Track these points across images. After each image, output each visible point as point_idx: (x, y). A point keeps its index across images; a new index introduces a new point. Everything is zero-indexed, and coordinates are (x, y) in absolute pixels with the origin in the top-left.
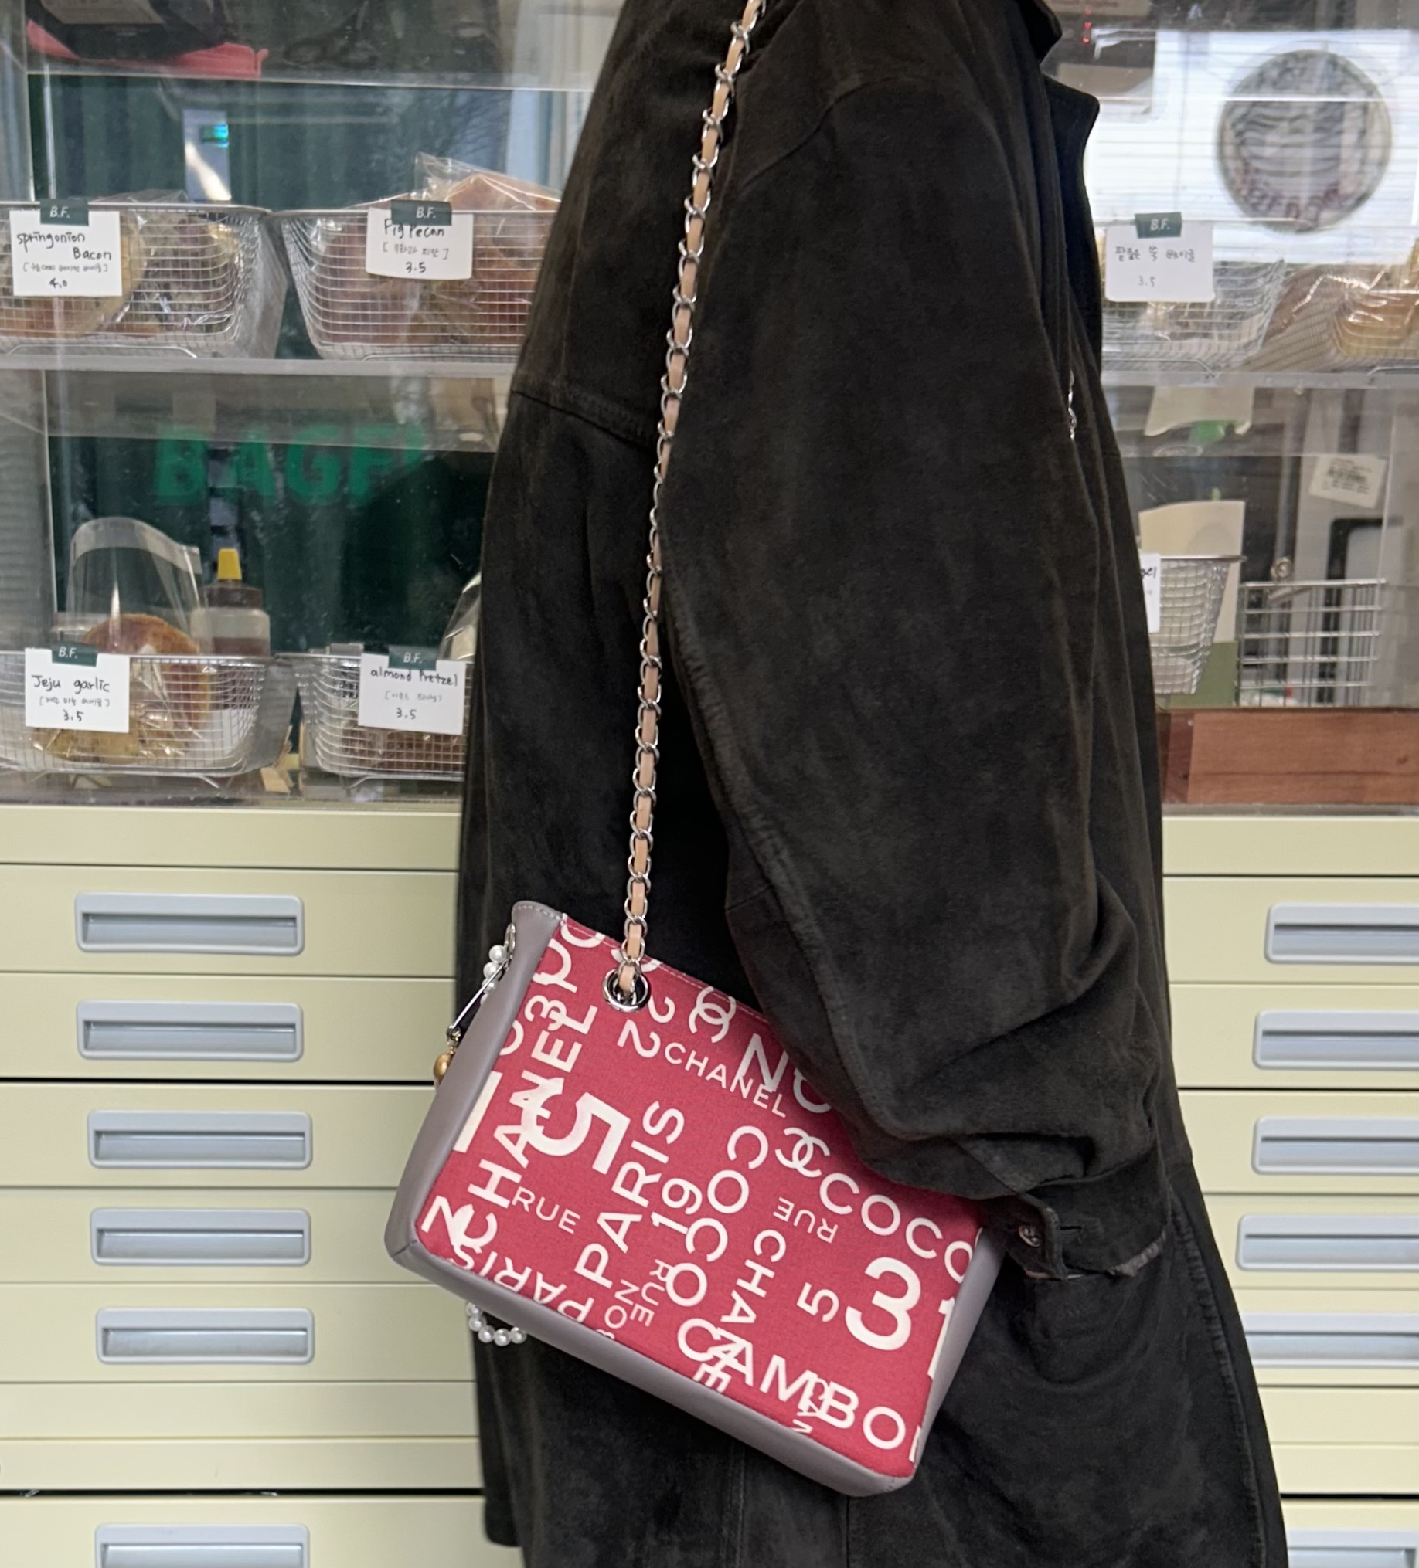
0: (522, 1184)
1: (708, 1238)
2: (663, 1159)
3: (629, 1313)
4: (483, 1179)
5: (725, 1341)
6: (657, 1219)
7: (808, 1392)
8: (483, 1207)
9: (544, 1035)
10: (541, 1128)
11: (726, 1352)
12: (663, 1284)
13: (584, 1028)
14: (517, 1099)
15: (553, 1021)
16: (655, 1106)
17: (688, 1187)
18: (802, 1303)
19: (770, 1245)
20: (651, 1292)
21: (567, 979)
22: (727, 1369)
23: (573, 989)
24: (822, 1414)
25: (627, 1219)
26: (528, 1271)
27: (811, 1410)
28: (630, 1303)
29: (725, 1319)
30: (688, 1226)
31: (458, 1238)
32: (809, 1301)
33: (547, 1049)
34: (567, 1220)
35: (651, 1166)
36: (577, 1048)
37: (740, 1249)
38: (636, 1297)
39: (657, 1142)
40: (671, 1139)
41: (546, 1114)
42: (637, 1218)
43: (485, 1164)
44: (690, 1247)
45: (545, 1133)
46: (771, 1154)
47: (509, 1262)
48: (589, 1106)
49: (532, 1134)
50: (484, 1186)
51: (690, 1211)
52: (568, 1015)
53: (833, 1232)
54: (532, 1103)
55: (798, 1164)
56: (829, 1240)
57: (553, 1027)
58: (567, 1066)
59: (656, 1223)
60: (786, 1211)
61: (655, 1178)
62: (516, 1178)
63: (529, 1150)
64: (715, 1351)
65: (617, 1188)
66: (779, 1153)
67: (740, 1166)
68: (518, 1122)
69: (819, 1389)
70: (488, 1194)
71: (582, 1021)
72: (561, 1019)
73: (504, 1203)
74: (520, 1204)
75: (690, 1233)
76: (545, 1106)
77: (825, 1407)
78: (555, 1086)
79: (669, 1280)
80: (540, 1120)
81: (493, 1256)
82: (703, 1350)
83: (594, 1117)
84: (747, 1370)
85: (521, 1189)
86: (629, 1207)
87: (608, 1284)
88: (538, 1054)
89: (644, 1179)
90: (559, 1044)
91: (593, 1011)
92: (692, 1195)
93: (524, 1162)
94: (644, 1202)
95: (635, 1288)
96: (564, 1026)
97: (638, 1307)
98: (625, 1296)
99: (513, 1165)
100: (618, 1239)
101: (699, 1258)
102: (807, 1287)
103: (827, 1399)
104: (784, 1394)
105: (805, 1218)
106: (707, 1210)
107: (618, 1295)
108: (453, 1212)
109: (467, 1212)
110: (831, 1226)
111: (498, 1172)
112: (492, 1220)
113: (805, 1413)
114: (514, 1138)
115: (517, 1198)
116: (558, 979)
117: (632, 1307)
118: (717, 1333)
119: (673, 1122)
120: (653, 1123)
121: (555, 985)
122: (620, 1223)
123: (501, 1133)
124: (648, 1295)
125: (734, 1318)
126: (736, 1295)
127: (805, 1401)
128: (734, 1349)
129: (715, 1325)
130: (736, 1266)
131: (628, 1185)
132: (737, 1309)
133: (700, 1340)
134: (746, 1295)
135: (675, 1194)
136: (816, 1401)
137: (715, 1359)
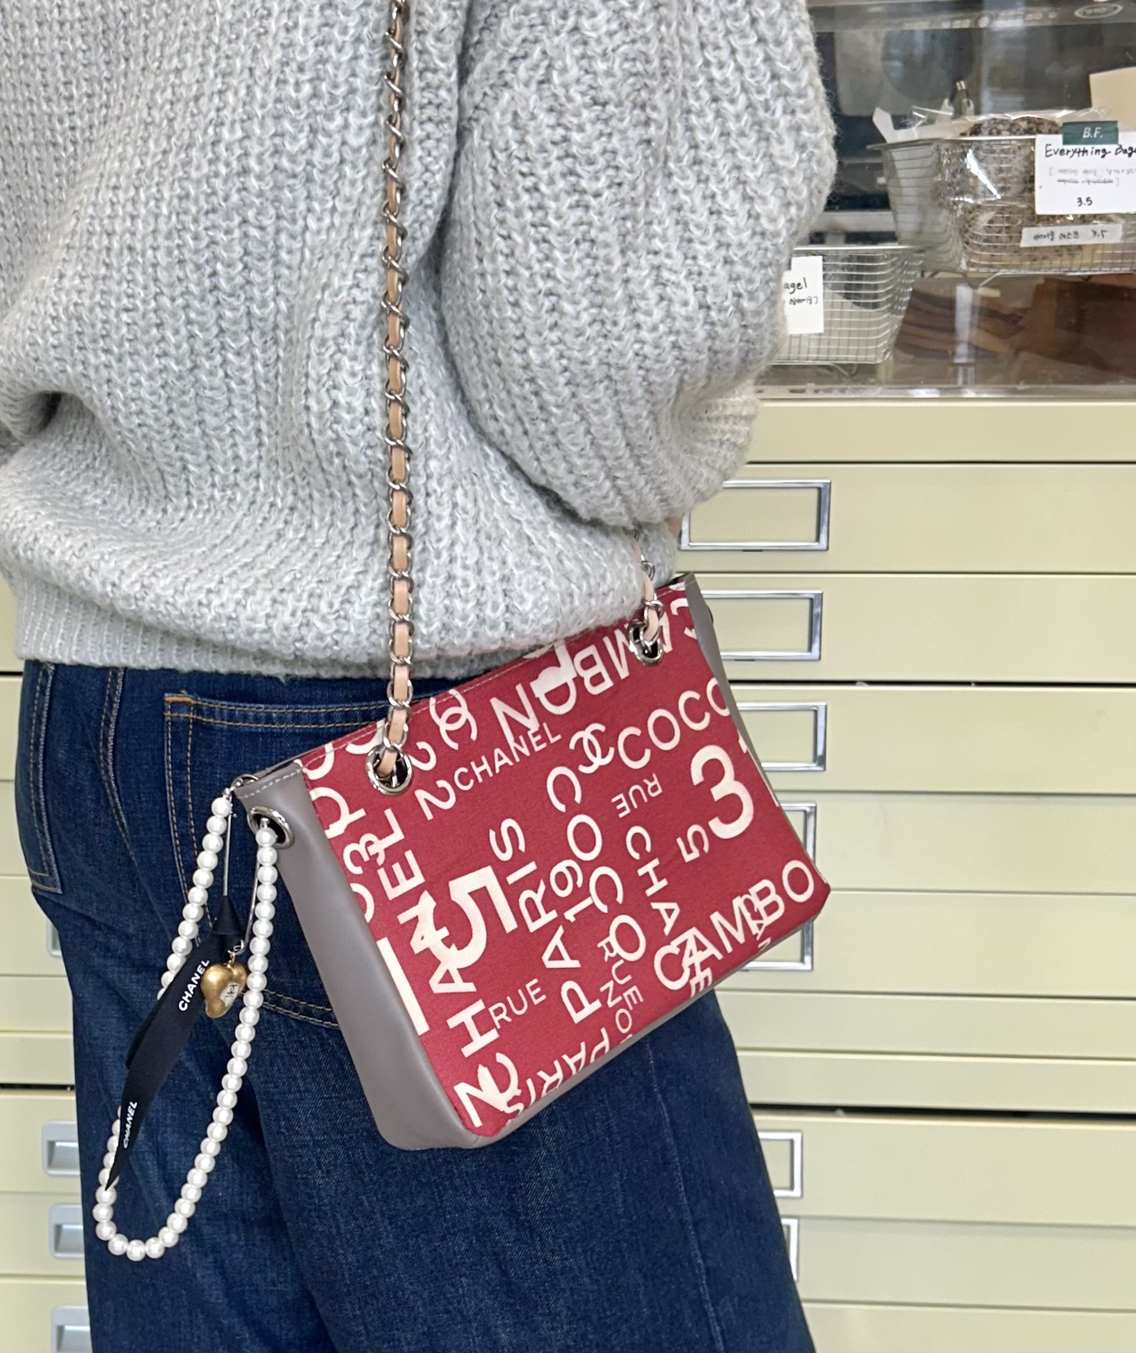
0: (488, 1005)
1: (605, 886)
2: (531, 867)
3: (627, 1008)
4: (463, 1035)
5: (683, 946)
6: (570, 915)
7: (747, 915)
8: (486, 1056)
9: (382, 873)
10: (454, 947)
11: (691, 955)
12: (618, 957)
13: (397, 836)
14: (417, 945)
15: (377, 855)
16: (492, 834)
17: (561, 867)
18: (688, 858)
19: (638, 841)
20: (621, 973)
21: (351, 812)
22: (704, 965)
23: (361, 813)
24: (767, 920)
25: (556, 941)
26: (557, 1064)
27: (760, 926)
28: (619, 999)
29: (667, 930)
30: (589, 895)
31: (499, 1100)
32: (689, 851)
33: (394, 883)
34: (533, 991)
35: (530, 882)
36: (409, 855)
37: (627, 868)
38: (619, 990)
39: (519, 860)
40: (522, 847)
41: (444, 932)
42: (560, 931)
43: (453, 1022)
44: (603, 908)
45: (460, 948)
46: (580, 775)
47: (542, 1074)
48: (461, 889)
49: (455, 959)
50: (469, 1040)
51: (580, 883)
52: (380, 838)
53: (656, 782)
54: (428, 937)
55: (598, 761)
56: (660, 791)
57: (381, 860)
58: (418, 879)
59: (572, 919)
60: (624, 805)
61: (542, 888)
62: (479, 1006)
63: (466, 973)
64: (686, 962)
65: (533, 927)
66: (583, 769)
67: (573, 810)
68: (436, 963)
69: (749, 904)
70: (479, 1042)
71: (391, 832)
72: (380, 846)
73: (492, 1035)
74: (502, 1021)
75: (594, 898)
76: (438, 927)
77: (763, 913)
78: (427, 903)
79: (618, 949)
80: (447, 942)
81: (529, 1082)
82: (681, 972)
83: (471, 894)
84: (711, 950)
85: (491, 1010)
86: (549, 930)
87: (597, 1005)
88: (392, 893)
89: (538, 898)
90: (397, 868)
91: (389, 813)
92: (570, 869)
93: (470, 987)
94: (553, 915)
95: (610, 984)
96: (386, 850)
97: (625, 995)
98: (613, 999)
99: (467, 999)
100: (568, 963)
101: (616, 910)
102: (679, 841)
103: (760, 905)
104: (740, 937)
105: (636, 792)
106: (588, 868)
107: (611, 1004)
108: (477, 1085)
109: (484, 1073)
110: (652, 780)
111: (465, 1016)
112: (501, 1058)
113: (760, 933)
114: (447, 978)
115: (496, 1019)
116: (347, 818)
117: (624, 999)
118: (673, 948)
119: (511, 831)
120: (503, 850)
121: (350, 826)
122: (556, 948)
123: (436, 986)
124: (621, 978)
125: (670, 923)
126: (655, 905)
127: (753, 925)
128: (691, 945)
129: (668, 943)
130: (636, 885)
131: (535, 916)
132: (665, 915)
133: (673, 966)
134: (660, 896)
135: (562, 883)
136: (756, 916)
137: (692, 967)
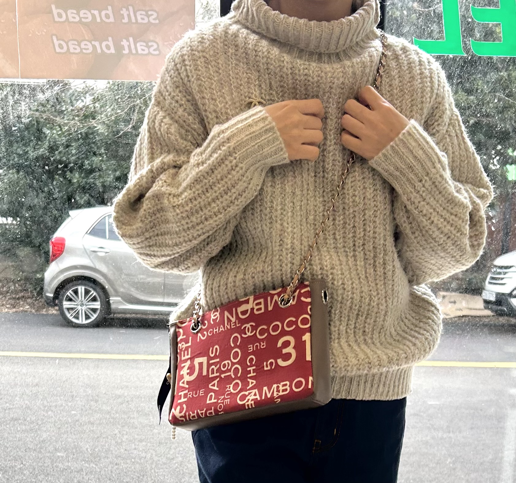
1: (236, 371)
2: (218, 360)
3: (223, 404)
5: (249, 393)
7: (275, 390)
9: (182, 353)
10: (188, 375)
11: (251, 396)
12: (230, 390)
13: (190, 344)
14: (181, 373)
15: (183, 348)
16: (211, 348)
17: (226, 362)
18: (265, 369)
19: (251, 360)
22: (252, 400)
23: (185, 337)
24: (281, 393)
25: (216, 381)
28: (223, 401)
29: (248, 388)
30: (231, 371)
31: (178, 415)
32: (267, 366)
33: (184, 356)
34: (202, 392)
35: (216, 364)
36: (190, 350)
38: (224, 399)
39: (215, 357)
40: (217, 354)
41: (188, 371)
42: (218, 379)
43: (180, 394)
44: (233, 376)
45: (190, 376)
46: (241, 337)
47: (191, 413)
48: (197, 361)
49: (187, 378)
50: (180, 399)
51: (229, 367)
52: (186, 344)
53: (265, 344)
54: (185, 371)
55: (249, 334)
56: (265, 347)
58: (189, 356)
59: (223, 377)
60: (251, 348)
61: (218, 366)
62: (186, 391)
63: (188, 382)
65: (210, 376)
66: (243, 335)
68: (183, 378)
69: (278, 387)
70: (182, 400)
71: (189, 342)
72: (185, 346)
73: (186, 399)
75: (232, 373)
76: (188, 369)
77: (281, 391)
78: (188, 363)
79: (231, 388)
80: (188, 373)
83: (199, 363)
84: (258, 397)
85: (189, 393)
86: (215, 378)
87: (216, 400)
88: (183, 358)
89: (216, 368)
90: (186, 352)
91: (190, 338)
92: (228, 363)
94: (218, 374)
95: (223, 397)
97: (225, 401)
98: (221, 401)
100: (215, 388)
101: (236, 378)
102: (265, 363)
103: (281, 388)
104: (269, 396)
105: (256, 346)
106: (233, 364)
107: (219, 401)
111: (183, 393)
113: (277, 396)
114: (183, 383)
118: (247, 393)
119: (216, 349)
120: (212, 353)
122: (214, 383)
125: (250, 386)
126: (249, 380)
127: (275, 393)
128: (253, 394)
129: (246, 391)
130: (246, 372)
131: (213, 373)
132: (250, 383)
133: (243, 398)
134: (251, 378)
135: (224, 366)
136: (278, 391)
137: (249, 400)
